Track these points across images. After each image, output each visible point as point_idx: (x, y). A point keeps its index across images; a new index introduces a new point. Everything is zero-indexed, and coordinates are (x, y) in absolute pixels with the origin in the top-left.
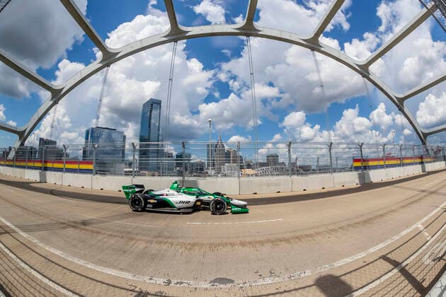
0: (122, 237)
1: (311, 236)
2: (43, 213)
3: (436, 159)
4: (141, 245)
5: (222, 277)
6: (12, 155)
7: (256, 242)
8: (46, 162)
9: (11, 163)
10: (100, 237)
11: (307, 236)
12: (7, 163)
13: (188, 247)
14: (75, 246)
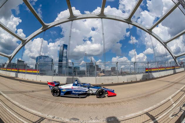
0: (42, 100)
1: (120, 102)
2: (15, 89)
3: (181, 67)
4: (49, 103)
5: (75, 118)
6: (5, 66)
7: (95, 104)
8: (18, 69)
9: (5, 69)
10: (34, 99)
11: (118, 102)
12: (4, 69)
13: (67, 105)
14: (24, 102)
